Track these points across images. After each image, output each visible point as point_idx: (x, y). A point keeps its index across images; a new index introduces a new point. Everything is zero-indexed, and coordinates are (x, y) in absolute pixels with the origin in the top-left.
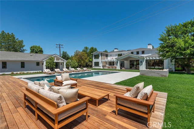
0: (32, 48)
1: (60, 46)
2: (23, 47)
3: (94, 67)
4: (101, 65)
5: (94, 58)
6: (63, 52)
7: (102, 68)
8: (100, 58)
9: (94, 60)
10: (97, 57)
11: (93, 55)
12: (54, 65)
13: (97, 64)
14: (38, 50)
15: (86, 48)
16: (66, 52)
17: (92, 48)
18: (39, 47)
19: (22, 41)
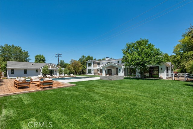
0: (36, 57)
1: (59, 55)
2: (28, 57)
3: (87, 74)
4: (93, 72)
5: (87, 66)
6: (61, 61)
7: (93, 75)
8: (92, 65)
9: (88, 68)
10: (90, 65)
11: (87, 63)
12: (48, 72)
13: (90, 71)
14: (41, 59)
15: (84, 57)
16: (63, 61)
17: (89, 57)
18: (43, 56)
19: (27, 52)
